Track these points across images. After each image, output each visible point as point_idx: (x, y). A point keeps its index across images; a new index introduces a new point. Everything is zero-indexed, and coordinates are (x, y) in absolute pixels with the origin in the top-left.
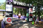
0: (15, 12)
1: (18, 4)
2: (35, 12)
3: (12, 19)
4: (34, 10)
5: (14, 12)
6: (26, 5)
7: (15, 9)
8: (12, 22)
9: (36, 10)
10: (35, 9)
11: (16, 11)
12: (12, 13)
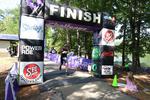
0: (53, 44)
1: (62, 15)
2: (124, 44)
3: (41, 69)
4: (119, 37)
5: (49, 42)
6: (92, 16)
7: (51, 31)
8: (40, 80)
9: (124, 36)
10: (121, 31)
11: (55, 41)
12: (40, 48)
